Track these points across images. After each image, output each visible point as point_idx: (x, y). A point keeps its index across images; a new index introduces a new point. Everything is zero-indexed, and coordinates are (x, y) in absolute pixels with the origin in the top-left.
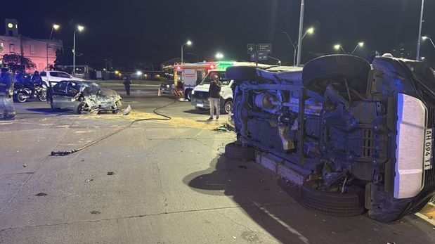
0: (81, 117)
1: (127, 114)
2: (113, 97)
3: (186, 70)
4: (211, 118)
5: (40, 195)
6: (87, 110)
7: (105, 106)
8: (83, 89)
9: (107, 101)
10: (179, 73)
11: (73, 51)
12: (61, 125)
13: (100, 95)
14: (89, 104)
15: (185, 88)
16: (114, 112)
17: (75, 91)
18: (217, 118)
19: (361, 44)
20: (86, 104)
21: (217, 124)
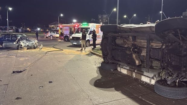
0: (19, 51)
1: (41, 49)
2: (34, 41)
3: (64, 27)
4: (82, 49)
5: (18, 98)
6: (21, 48)
7: (30, 46)
8: (19, 37)
9: (31, 43)
10: (61, 29)
11: (7, 20)
12: (11, 56)
13: (28, 40)
14: (22, 45)
15: (64, 35)
16: (35, 48)
17: (15, 39)
18: (85, 49)
19: (135, 15)
20: (21, 45)
21: (85, 52)
